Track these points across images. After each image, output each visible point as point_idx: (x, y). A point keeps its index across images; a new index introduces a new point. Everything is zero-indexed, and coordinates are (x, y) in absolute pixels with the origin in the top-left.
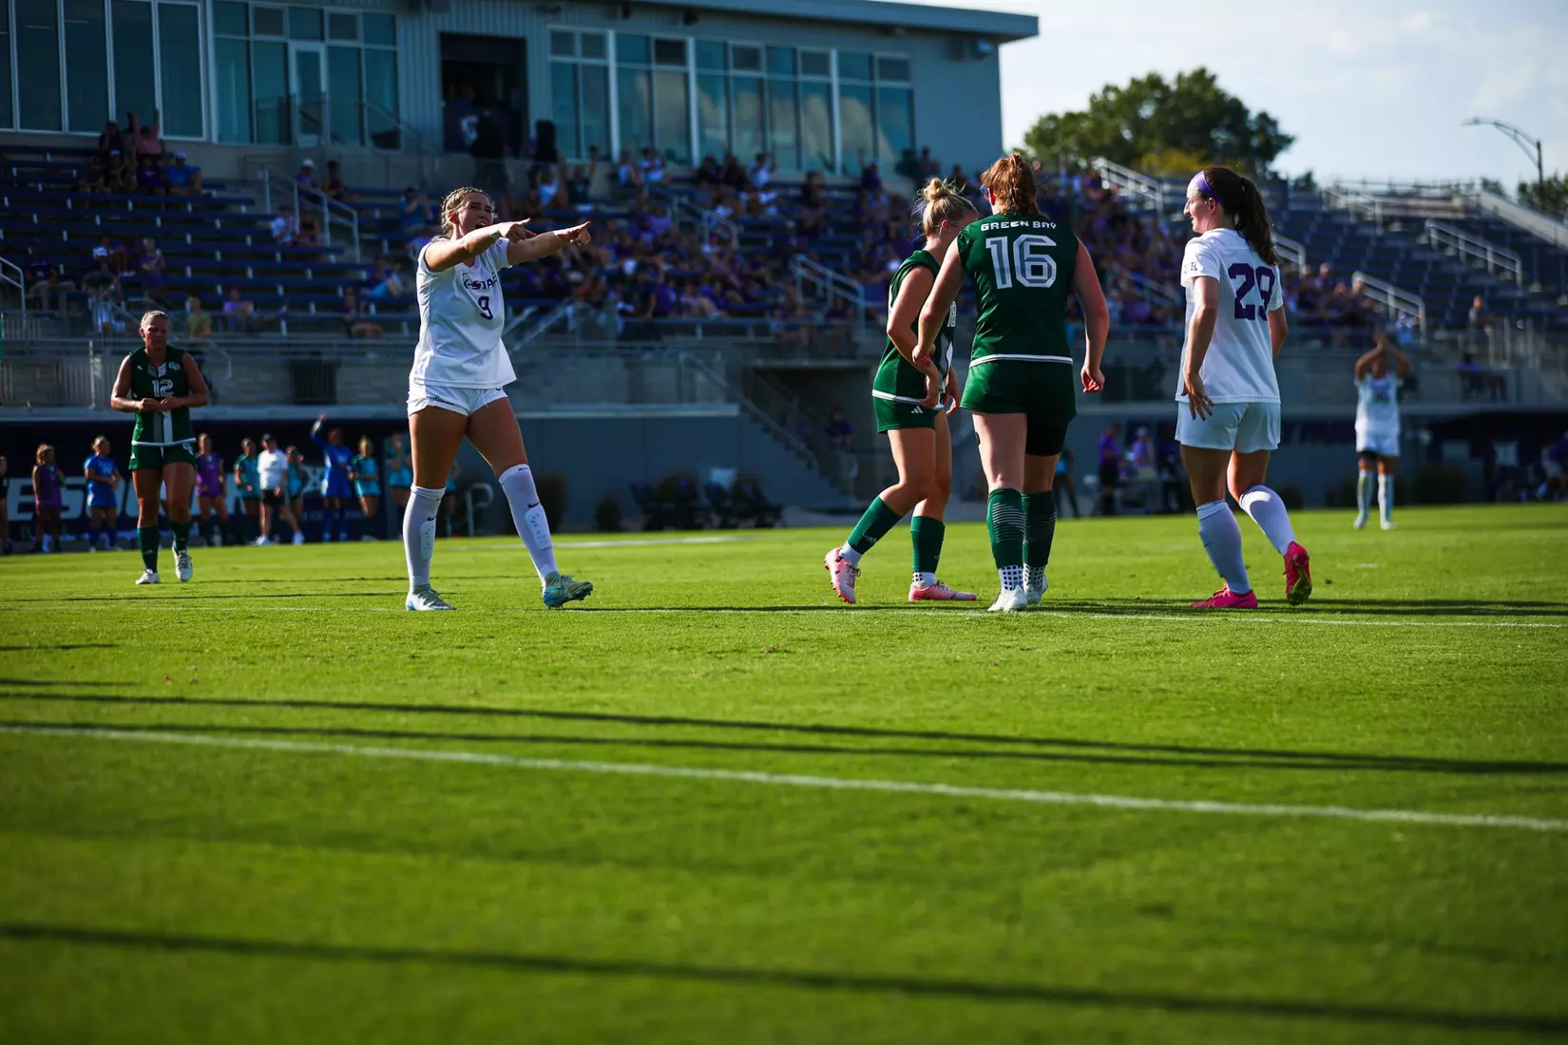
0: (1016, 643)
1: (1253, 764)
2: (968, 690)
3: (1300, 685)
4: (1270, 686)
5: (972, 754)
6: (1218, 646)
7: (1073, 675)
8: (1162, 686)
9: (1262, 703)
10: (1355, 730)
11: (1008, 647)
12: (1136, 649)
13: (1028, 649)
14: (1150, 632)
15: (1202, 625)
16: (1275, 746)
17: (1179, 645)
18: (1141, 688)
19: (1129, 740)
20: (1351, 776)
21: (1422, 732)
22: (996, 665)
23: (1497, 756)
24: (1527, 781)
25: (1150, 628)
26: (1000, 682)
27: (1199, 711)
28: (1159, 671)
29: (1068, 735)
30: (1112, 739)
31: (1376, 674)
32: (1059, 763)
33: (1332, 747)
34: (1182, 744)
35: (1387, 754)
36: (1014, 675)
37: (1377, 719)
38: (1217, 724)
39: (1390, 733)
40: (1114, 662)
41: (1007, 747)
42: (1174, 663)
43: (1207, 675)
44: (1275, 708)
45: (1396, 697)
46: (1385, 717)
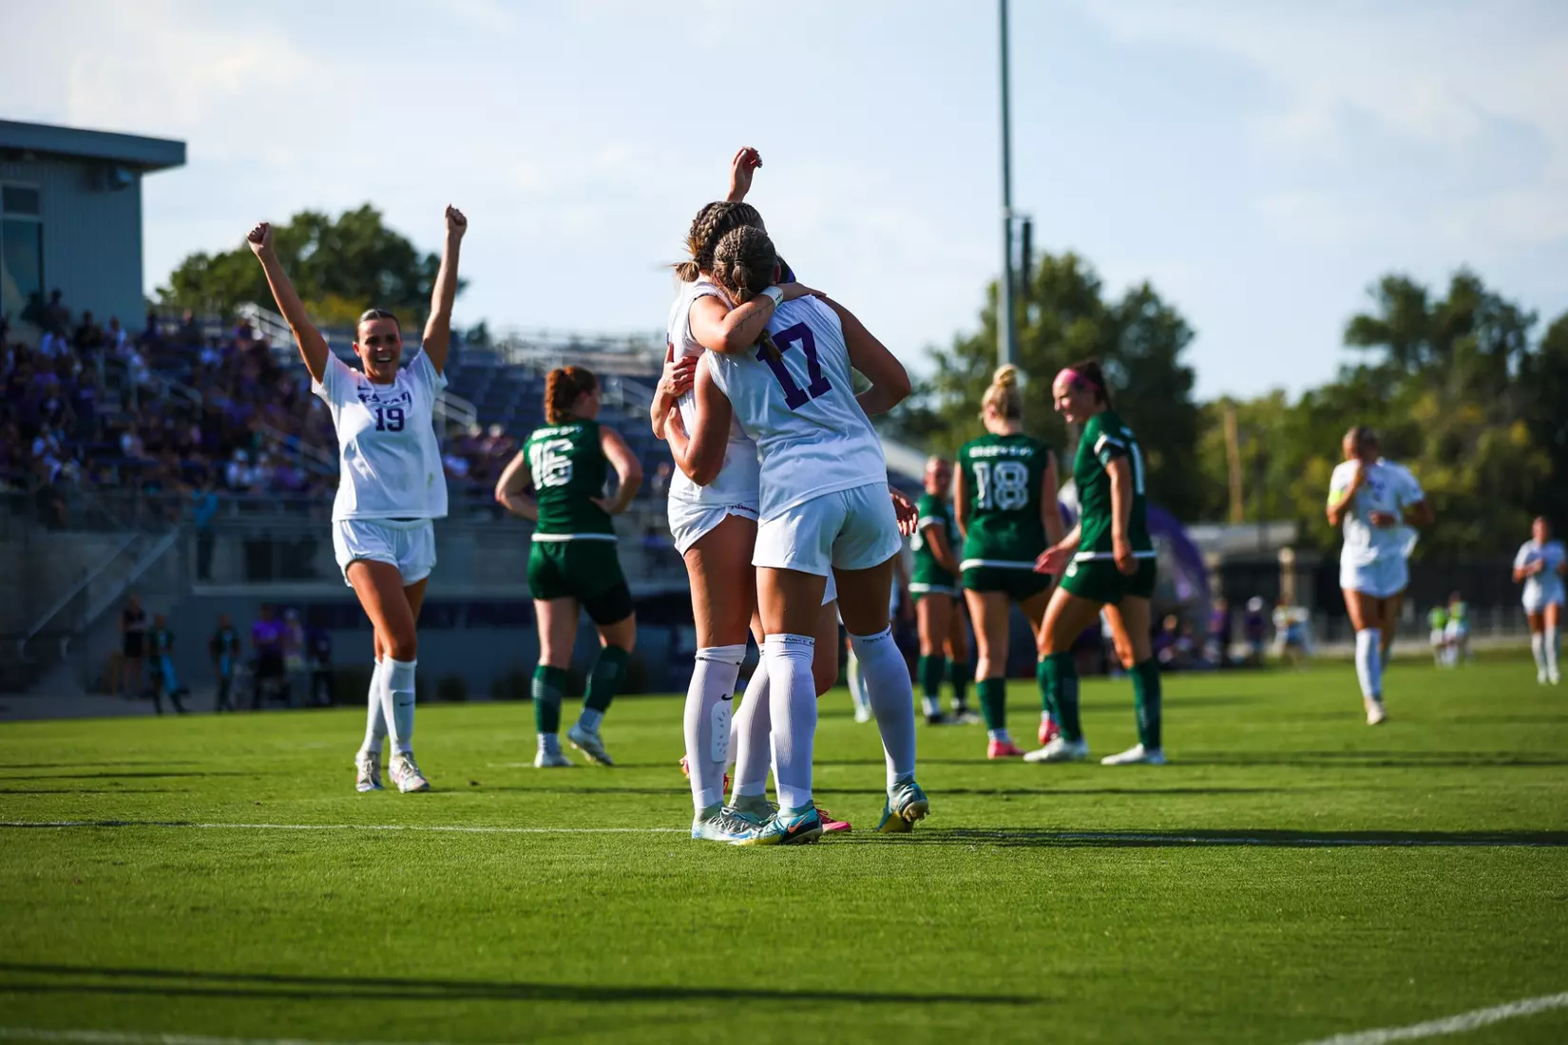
0: (110, 856)
1: (355, 995)
2: (40, 913)
3: (422, 901)
4: (388, 904)
5: (31, 989)
6: (336, 858)
7: (166, 893)
8: (266, 905)
9: (377, 923)
10: (476, 953)
11: (99, 862)
12: (243, 862)
13: (122, 864)
14: (263, 842)
15: (323, 833)
16: (382, 973)
17: (293, 857)
18: (242, 908)
19: (218, 968)
20: (461, 1007)
21: (550, 955)
22: (80, 882)
23: (628, 980)
24: (659, 1009)
25: (264, 838)
26: (81, 902)
27: (302, 933)
28: (264, 887)
29: (148, 964)
30: (197, 968)
31: (508, 889)
32: (132, 997)
33: (446, 973)
34: (276, 972)
35: (508, 980)
36: (99, 893)
37: (502, 939)
38: (320, 948)
39: (515, 957)
40: (215, 878)
41: (75, 979)
42: (284, 878)
43: (318, 891)
44: (391, 928)
45: (527, 914)
46: (510, 938)
